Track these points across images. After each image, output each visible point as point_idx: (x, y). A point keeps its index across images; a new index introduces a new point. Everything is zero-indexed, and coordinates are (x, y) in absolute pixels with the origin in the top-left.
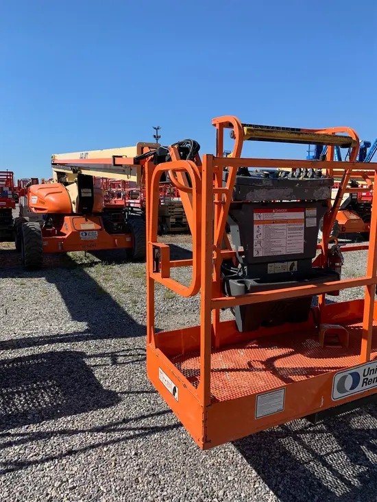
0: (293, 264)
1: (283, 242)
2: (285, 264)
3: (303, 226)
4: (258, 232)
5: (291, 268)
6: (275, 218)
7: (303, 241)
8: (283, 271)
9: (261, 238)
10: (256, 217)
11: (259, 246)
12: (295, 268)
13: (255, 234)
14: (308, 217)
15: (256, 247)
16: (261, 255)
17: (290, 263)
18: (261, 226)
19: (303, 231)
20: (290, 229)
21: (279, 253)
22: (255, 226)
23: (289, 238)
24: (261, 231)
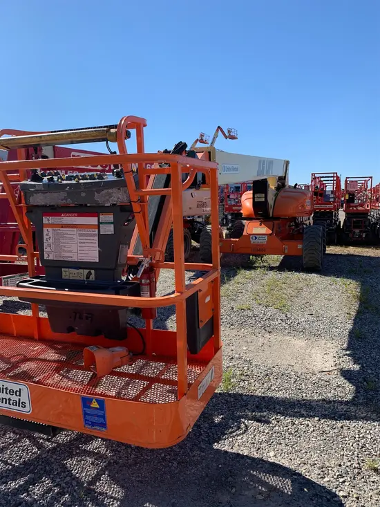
0: (90, 273)
1: (74, 248)
2: (81, 271)
3: (97, 232)
4: (47, 235)
5: (88, 278)
6: (64, 223)
7: (97, 249)
8: (79, 278)
9: (51, 241)
10: (45, 220)
11: (48, 249)
12: (92, 277)
13: (45, 237)
14: (102, 223)
15: (47, 250)
16: (51, 258)
17: (86, 271)
18: (50, 229)
19: (97, 238)
20: (81, 235)
21: (70, 259)
22: (45, 229)
23: (80, 245)
24: (50, 235)
